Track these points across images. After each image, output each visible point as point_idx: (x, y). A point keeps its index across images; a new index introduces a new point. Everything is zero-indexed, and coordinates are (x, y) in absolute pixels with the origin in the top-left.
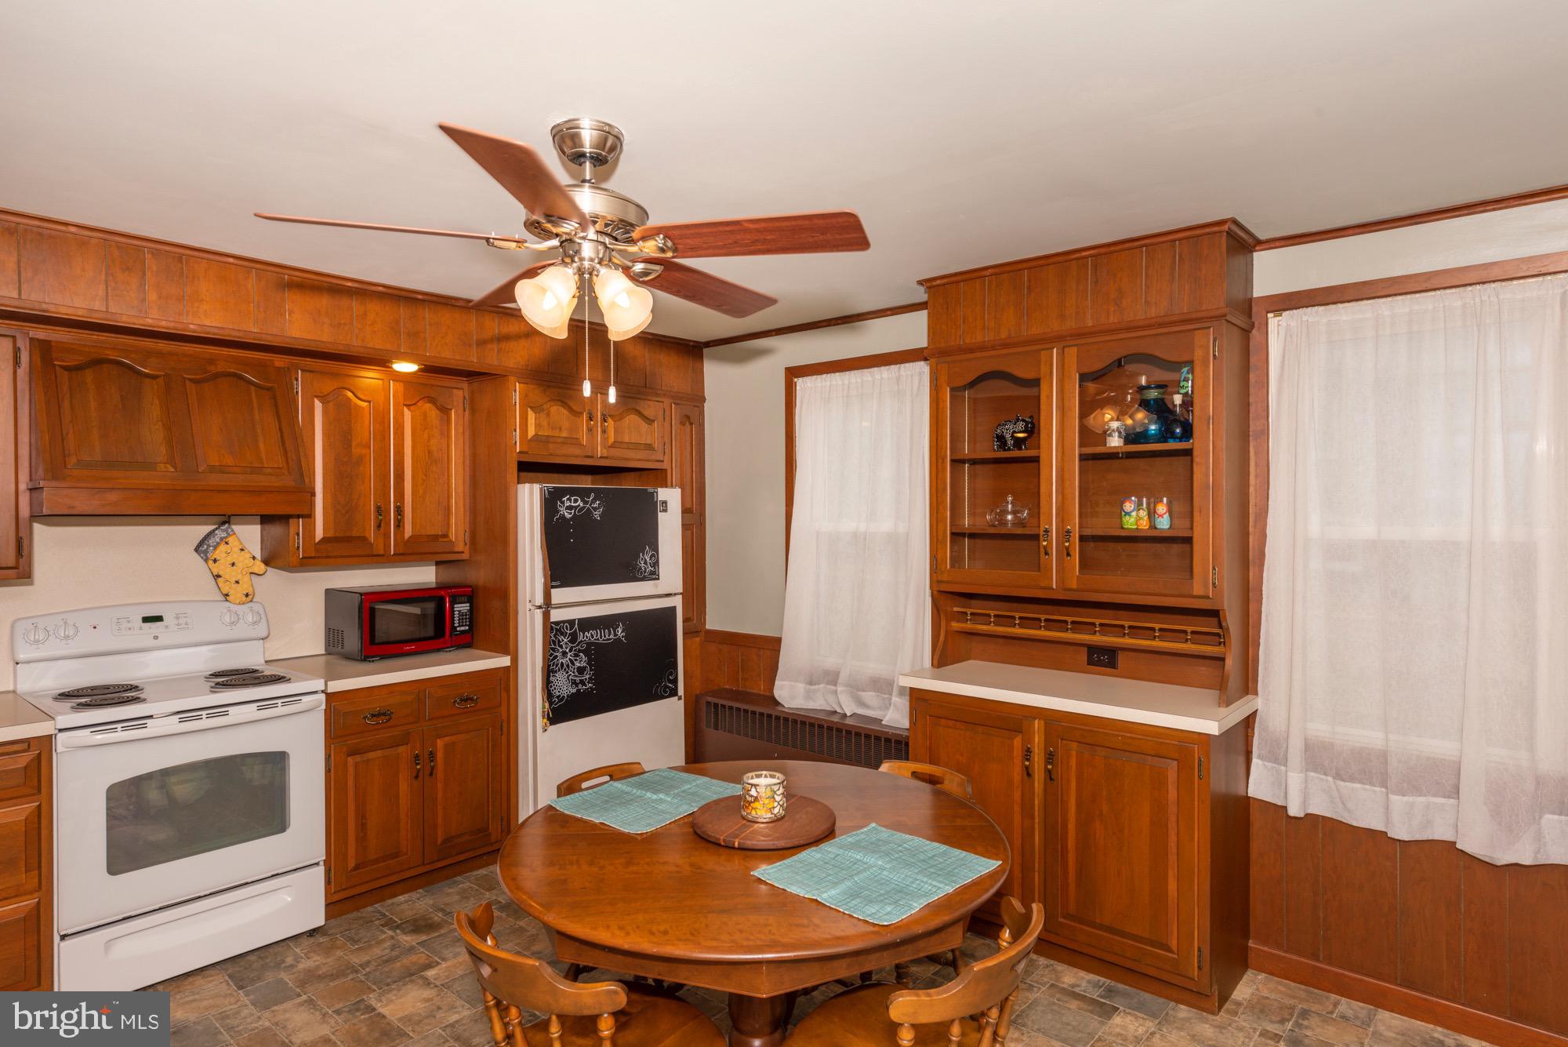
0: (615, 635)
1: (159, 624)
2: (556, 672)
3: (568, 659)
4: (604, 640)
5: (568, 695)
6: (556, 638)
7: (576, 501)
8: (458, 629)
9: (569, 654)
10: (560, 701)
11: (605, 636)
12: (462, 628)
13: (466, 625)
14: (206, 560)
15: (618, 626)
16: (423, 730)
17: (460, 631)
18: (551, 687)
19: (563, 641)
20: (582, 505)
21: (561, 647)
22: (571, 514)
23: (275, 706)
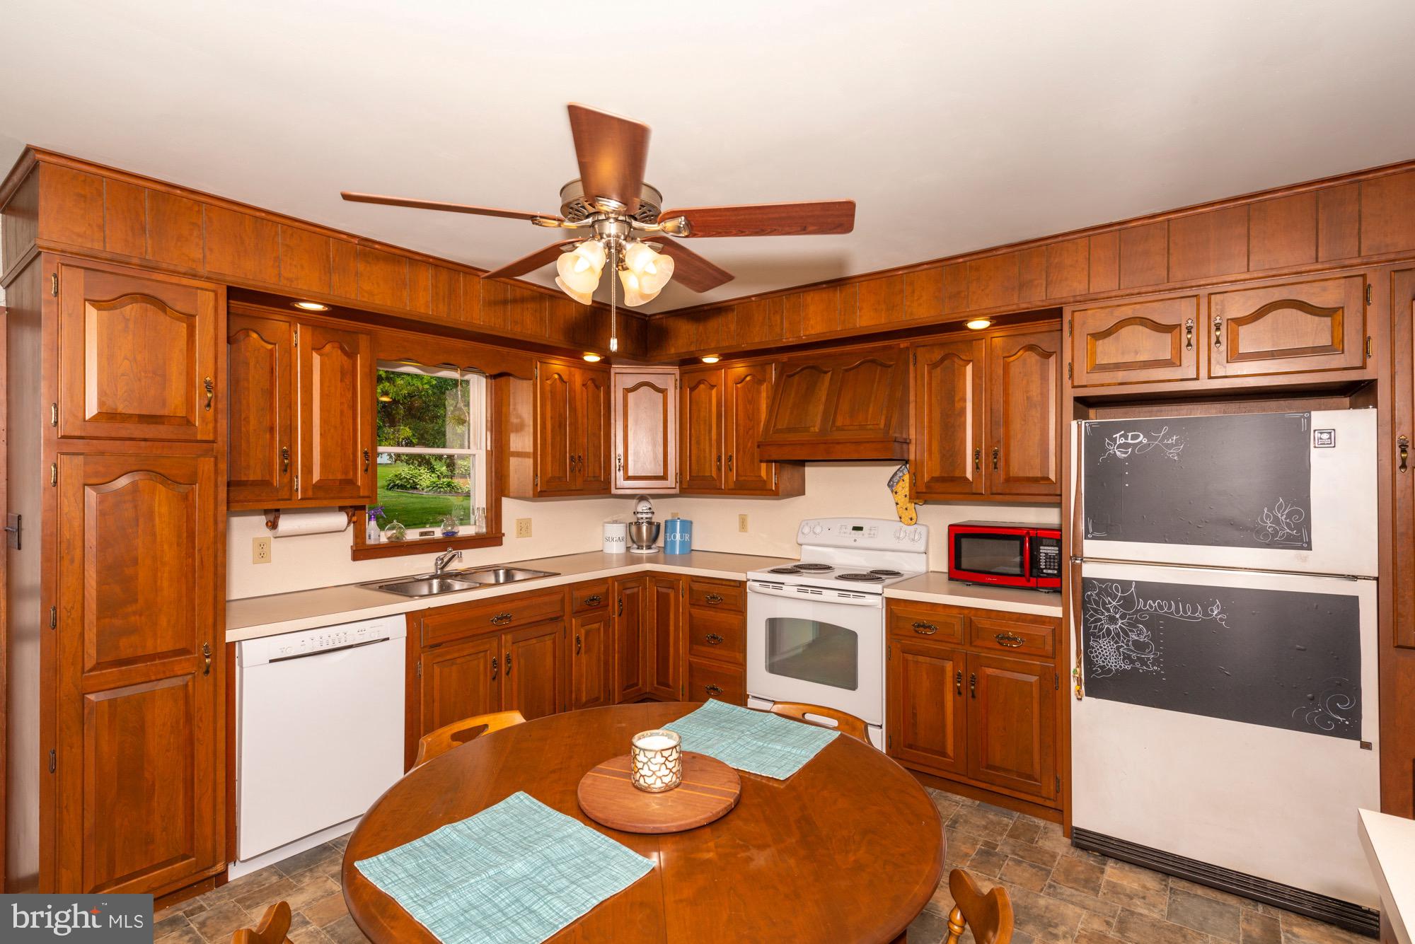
0: (1205, 613)
1: (860, 532)
2: (1099, 637)
3: (1118, 627)
4: (1181, 616)
5: (1117, 670)
6: (1100, 598)
7: (1138, 437)
8: (1045, 571)
9: (1120, 621)
10: (1103, 673)
11: (1185, 612)
12: (1050, 571)
13: (1054, 569)
14: (892, 491)
15: (1214, 603)
16: (966, 654)
17: (1048, 574)
18: (1091, 652)
19: (1110, 603)
20: (1145, 441)
21: (1108, 610)
22: (1126, 453)
23: (848, 596)
